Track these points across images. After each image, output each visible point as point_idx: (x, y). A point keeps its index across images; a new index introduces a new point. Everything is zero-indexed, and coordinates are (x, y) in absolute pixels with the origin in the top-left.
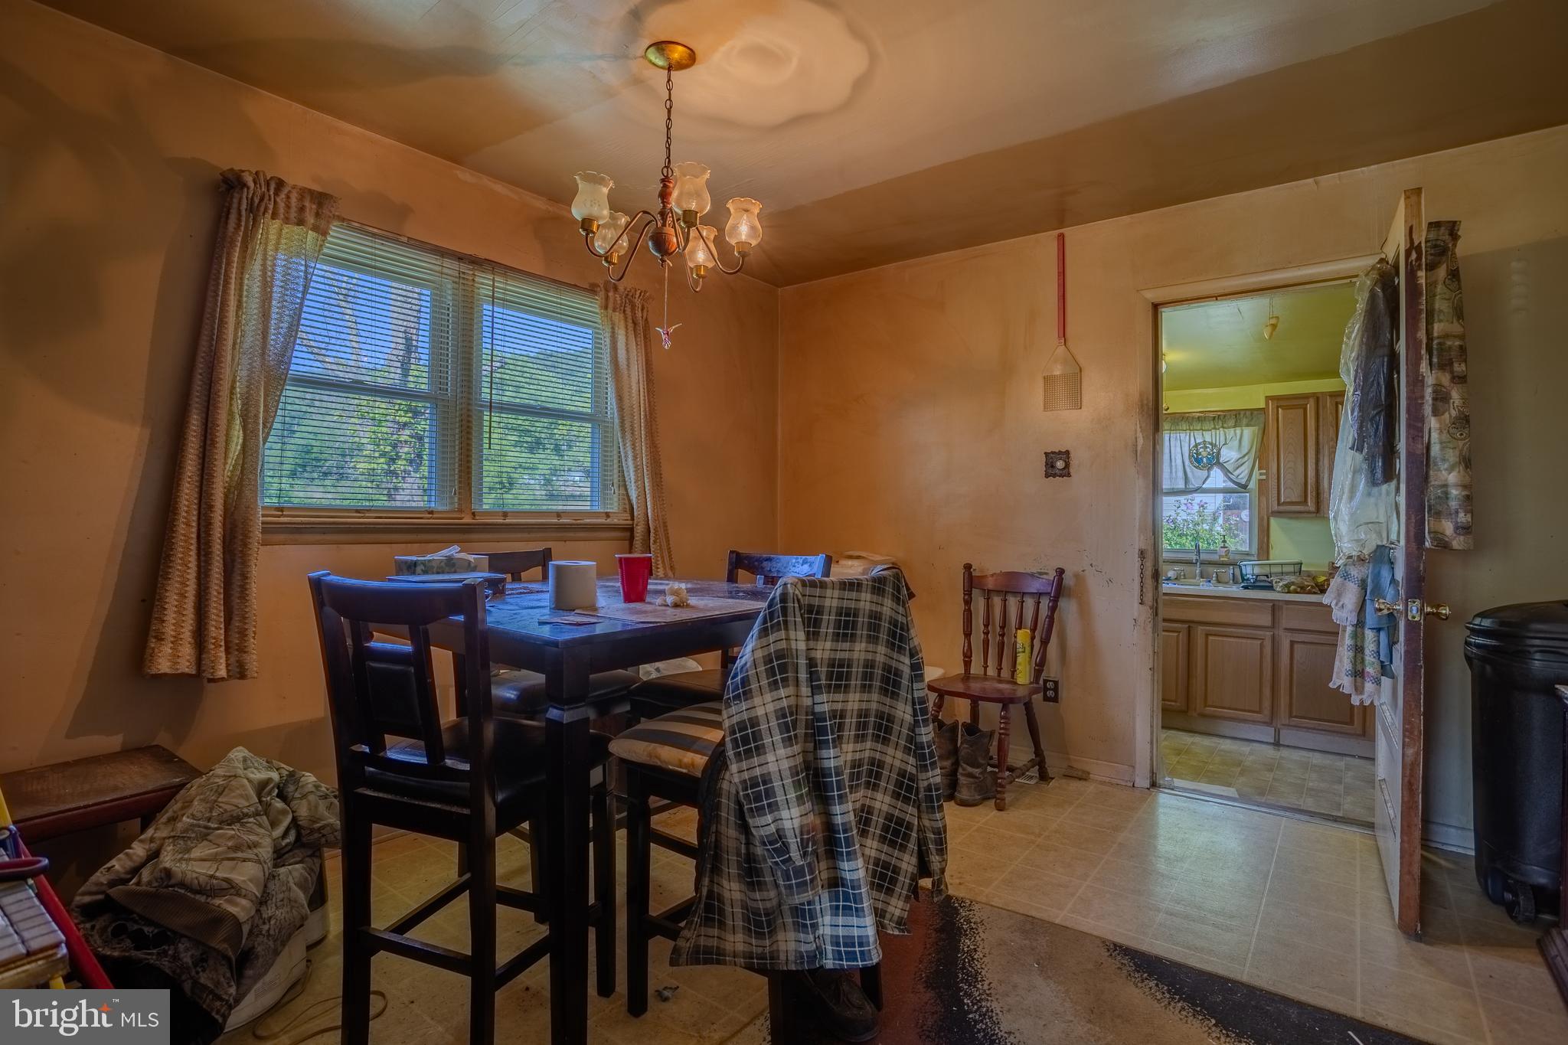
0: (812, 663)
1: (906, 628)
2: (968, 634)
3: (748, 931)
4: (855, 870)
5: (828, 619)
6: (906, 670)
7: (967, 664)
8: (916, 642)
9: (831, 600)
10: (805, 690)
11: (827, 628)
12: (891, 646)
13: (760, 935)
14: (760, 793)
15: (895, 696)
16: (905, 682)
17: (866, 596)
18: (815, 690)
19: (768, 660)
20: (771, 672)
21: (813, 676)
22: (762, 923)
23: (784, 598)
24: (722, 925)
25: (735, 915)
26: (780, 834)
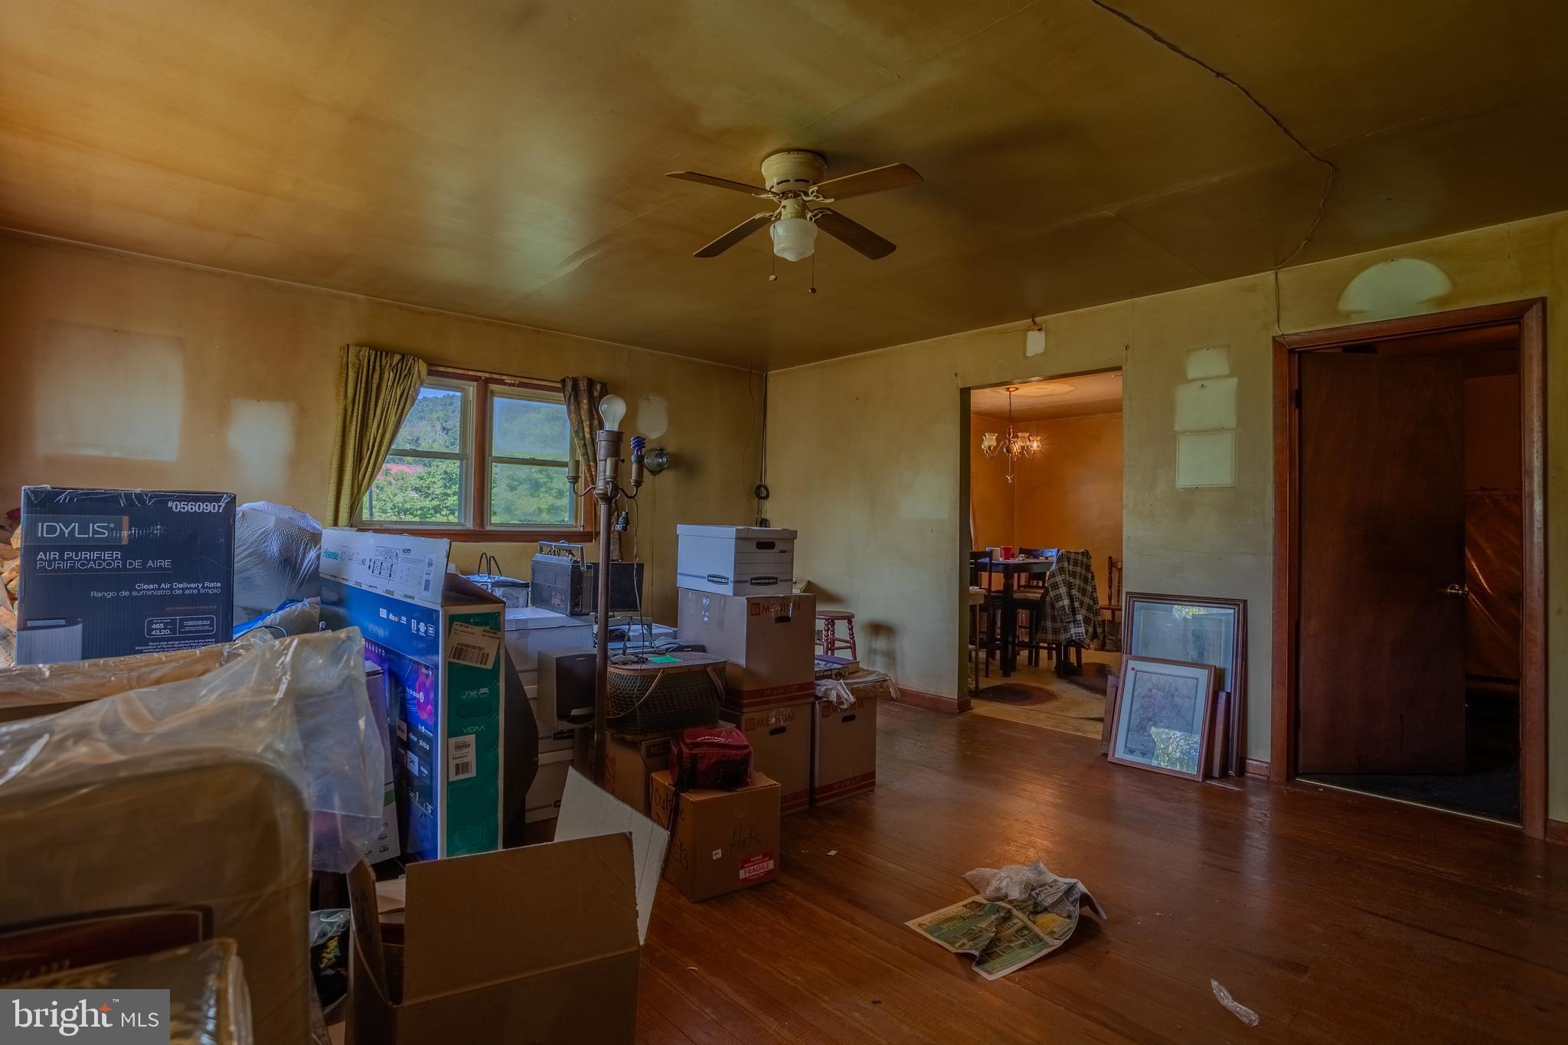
0: (1069, 570)
1: (1090, 566)
2: (1110, 587)
3: (1053, 634)
4: (1079, 617)
5: (1072, 560)
6: (1090, 577)
7: (1110, 600)
8: (1092, 570)
9: (1072, 556)
10: (1067, 576)
11: (1071, 563)
12: (1086, 570)
13: (1056, 635)
14: (1058, 598)
15: (1087, 584)
16: (1090, 580)
17: (1080, 556)
18: (1070, 576)
19: (1059, 569)
20: (1060, 571)
21: (1069, 574)
22: (1056, 632)
23: (1062, 555)
24: (1046, 633)
25: (1050, 630)
26: (1064, 606)
